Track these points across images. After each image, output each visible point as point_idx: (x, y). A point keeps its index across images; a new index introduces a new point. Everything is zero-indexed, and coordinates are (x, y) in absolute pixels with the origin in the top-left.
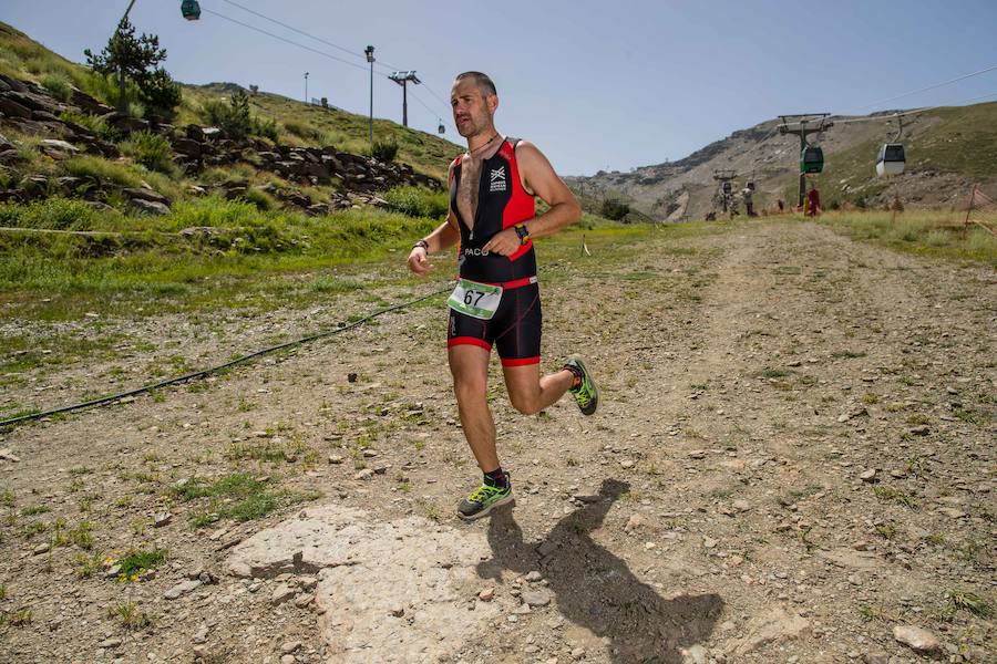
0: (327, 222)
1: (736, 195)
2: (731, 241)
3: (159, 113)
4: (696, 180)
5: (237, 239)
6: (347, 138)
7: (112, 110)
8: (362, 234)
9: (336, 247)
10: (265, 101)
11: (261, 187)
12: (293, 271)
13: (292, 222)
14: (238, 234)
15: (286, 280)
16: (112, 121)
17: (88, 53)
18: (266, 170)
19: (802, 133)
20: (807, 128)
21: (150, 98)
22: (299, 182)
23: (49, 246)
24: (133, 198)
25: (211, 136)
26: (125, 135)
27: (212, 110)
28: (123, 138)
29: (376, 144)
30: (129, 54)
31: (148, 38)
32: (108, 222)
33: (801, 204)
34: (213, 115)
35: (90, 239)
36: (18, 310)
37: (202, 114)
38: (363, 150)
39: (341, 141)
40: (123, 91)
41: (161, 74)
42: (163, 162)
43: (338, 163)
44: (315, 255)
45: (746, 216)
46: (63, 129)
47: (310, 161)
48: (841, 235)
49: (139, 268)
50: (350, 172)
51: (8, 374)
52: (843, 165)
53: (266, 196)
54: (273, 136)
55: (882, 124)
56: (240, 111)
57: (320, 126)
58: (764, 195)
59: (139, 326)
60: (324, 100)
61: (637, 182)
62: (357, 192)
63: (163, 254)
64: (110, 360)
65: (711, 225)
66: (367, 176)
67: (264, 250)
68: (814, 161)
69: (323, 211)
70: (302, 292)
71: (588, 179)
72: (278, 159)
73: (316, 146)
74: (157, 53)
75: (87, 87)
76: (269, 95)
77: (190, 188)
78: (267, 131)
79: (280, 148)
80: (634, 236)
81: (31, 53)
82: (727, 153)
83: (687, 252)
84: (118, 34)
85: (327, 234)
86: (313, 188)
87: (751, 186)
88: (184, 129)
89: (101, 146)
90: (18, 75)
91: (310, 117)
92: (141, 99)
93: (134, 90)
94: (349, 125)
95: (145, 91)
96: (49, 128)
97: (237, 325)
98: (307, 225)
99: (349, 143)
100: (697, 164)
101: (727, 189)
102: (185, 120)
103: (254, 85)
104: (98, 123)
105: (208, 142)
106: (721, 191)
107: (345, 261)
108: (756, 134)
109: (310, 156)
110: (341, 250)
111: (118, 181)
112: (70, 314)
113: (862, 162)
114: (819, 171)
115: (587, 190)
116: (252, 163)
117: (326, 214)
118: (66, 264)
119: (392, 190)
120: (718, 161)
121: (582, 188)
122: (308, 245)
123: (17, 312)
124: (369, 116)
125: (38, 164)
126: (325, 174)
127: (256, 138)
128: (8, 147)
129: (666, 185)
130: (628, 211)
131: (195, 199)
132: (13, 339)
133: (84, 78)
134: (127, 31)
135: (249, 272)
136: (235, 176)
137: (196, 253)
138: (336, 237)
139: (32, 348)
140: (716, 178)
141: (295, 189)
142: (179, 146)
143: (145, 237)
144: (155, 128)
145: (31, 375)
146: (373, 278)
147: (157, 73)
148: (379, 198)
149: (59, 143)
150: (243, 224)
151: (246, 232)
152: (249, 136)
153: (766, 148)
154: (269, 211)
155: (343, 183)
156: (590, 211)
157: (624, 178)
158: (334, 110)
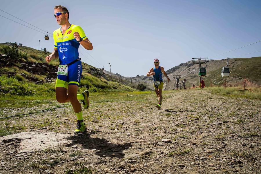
0: (43, 86)
1: (181, 84)
5: (11, 90)
9: (45, 94)
10: (25, 49)
11: (20, 74)
13: (29, 85)
14: (11, 88)
18: (22, 69)
19: (199, 64)
20: (201, 62)
22: (34, 73)
25: (3, 57)
27: (5, 49)
34: (6, 51)
37: (2, 50)
38: (57, 64)
43: (48, 68)
44: (37, 96)
45: (183, 90)
47: (38, 67)
50: (52, 71)
53: (22, 77)
54: (26, 58)
55: (225, 63)
56: (15, 50)
60: (45, 49)
62: (54, 78)
65: (172, 91)
67: (20, 94)
68: (203, 72)
69: (42, 83)
70: (31, 104)
71: (134, 78)
72: (27, 66)
73: (41, 62)
76: (26, 47)
78: (24, 56)
79: (28, 62)
80: (147, 93)
82: (178, 71)
85: (42, 90)
86: (39, 76)
87: (185, 80)
91: (40, 54)
98: (35, 87)
99: (52, 62)
101: (178, 81)
103: (21, 43)
105: (3, 59)
109: (38, 65)
114: (205, 75)
115: (134, 81)
116: (18, 67)
117: (42, 84)
120: (176, 73)
122: (35, 93)
126: (44, 72)
127: (20, 59)
130: (146, 88)
136: (12, 71)
138: (45, 91)
140: (174, 78)
141: (32, 75)
150: (13, 85)
151: (13, 88)
152: (18, 58)
153: (191, 69)
154: (22, 82)
155: (49, 75)
156: (133, 87)
157: (145, 78)
158: (48, 52)
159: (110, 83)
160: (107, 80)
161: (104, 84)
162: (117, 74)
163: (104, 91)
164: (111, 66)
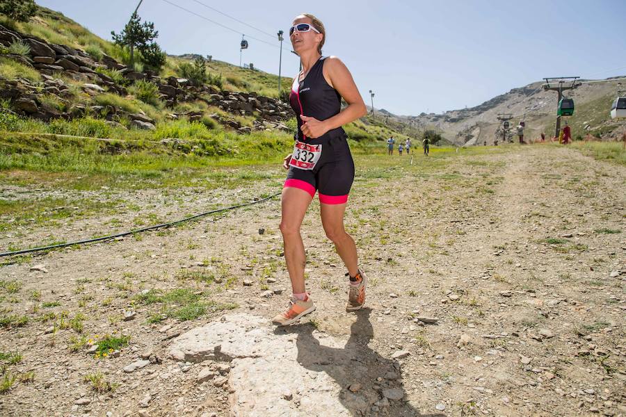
0: (250, 138)
1: (512, 130)
2: (510, 158)
3: (152, 69)
4: (485, 120)
5: (195, 147)
6: (265, 87)
7: (125, 67)
8: (271, 146)
9: (255, 153)
10: (215, 65)
11: (211, 115)
12: (228, 167)
13: (228, 137)
14: (195, 143)
15: (223, 172)
16: (125, 74)
17: (113, 33)
18: (214, 105)
19: (559, 90)
20: (563, 86)
21: (147, 60)
22: (234, 114)
23: (83, 147)
24: (134, 120)
25: (181, 84)
26: (132, 82)
27: (183, 68)
28: (131, 84)
29: (282, 92)
30: (136, 34)
31: (148, 24)
32: (118, 133)
33: (557, 136)
34: (184, 71)
35: (108, 143)
36: (62, 183)
37: (178, 71)
38: (274, 95)
39: (261, 89)
40: (132, 56)
41: (154, 46)
42: (152, 99)
43: (258, 103)
44: (242, 158)
45: (519, 144)
46: (96, 78)
47: (241, 100)
48: (587, 156)
49: (134, 161)
50: (265, 108)
51: (52, 220)
52: (586, 112)
53: (213, 120)
54: (219, 85)
55: (614, 85)
56: (200, 69)
57: (248, 80)
58: (530, 131)
59: (132, 195)
60: (251, 65)
61: (446, 121)
62: (269, 120)
63: (149, 154)
64: (112, 215)
65: (496, 148)
66: (276, 111)
67: (210, 154)
68: (567, 108)
69: (248, 131)
70: (232, 179)
71: (414, 117)
72: (222, 99)
73: (245, 91)
74: (153, 33)
75: (111, 54)
76: (218, 62)
77: (167, 115)
78: (216, 82)
79: (222, 91)
80: (445, 153)
81: (80, 33)
82: (507, 103)
83: (480, 164)
84: (131, 22)
85: (249, 146)
86: (242, 117)
87: (522, 124)
88: (166, 79)
89: (118, 89)
90: (73, 46)
91: (242, 75)
92: (142, 60)
93: (138, 56)
94: (266, 80)
95: (145, 56)
96: (88, 77)
97: (191, 197)
98: (237, 140)
99: (265, 91)
100: (486, 110)
101: (506, 126)
102: (167, 73)
103: (210, 55)
104: (116, 74)
105: (180, 88)
106: (503, 127)
107: (259, 162)
108: (527, 91)
109: (242, 97)
110: (258, 156)
111: (126, 109)
112: (92, 186)
113: (599, 110)
114: (571, 115)
115: (414, 124)
116: (206, 101)
117: (249, 134)
118: (93, 157)
119: (291, 120)
120: (500, 108)
121: (410, 124)
122: (237, 152)
123: (61, 185)
124: (278, 75)
125: (80, 98)
126: (251, 111)
127: (209, 86)
128: (65, 88)
129: (465, 123)
130: (440, 139)
131: (170, 122)
132: (57, 200)
133: (110, 48)
134: (136, 20)
135: (200, 166)
136: (196, 109)
137: (169, 154)
138: (255, 147)
139: (67, 205)
140: (499, 119)
141: (231, 117)
142: (162, 89)
143: (140, 143)
144: (149, 78)
145: (65, 221)
146: (277, 172)
147: (152, 45)
148: (282, 124)
149: (93, 86)
150: (199, 138)
151: (200, 142)
152: (205, 84)
153: (533, 100)
154: (214, 130)
155: (261, 115)
156: (416, 138)
157: (437, 118)
158: (257, 71)
159: (370, 129)
160: (364, 122)
161: (361, 133)
162: (383, 111)
163: (362, 147)
164: (373, 95)
